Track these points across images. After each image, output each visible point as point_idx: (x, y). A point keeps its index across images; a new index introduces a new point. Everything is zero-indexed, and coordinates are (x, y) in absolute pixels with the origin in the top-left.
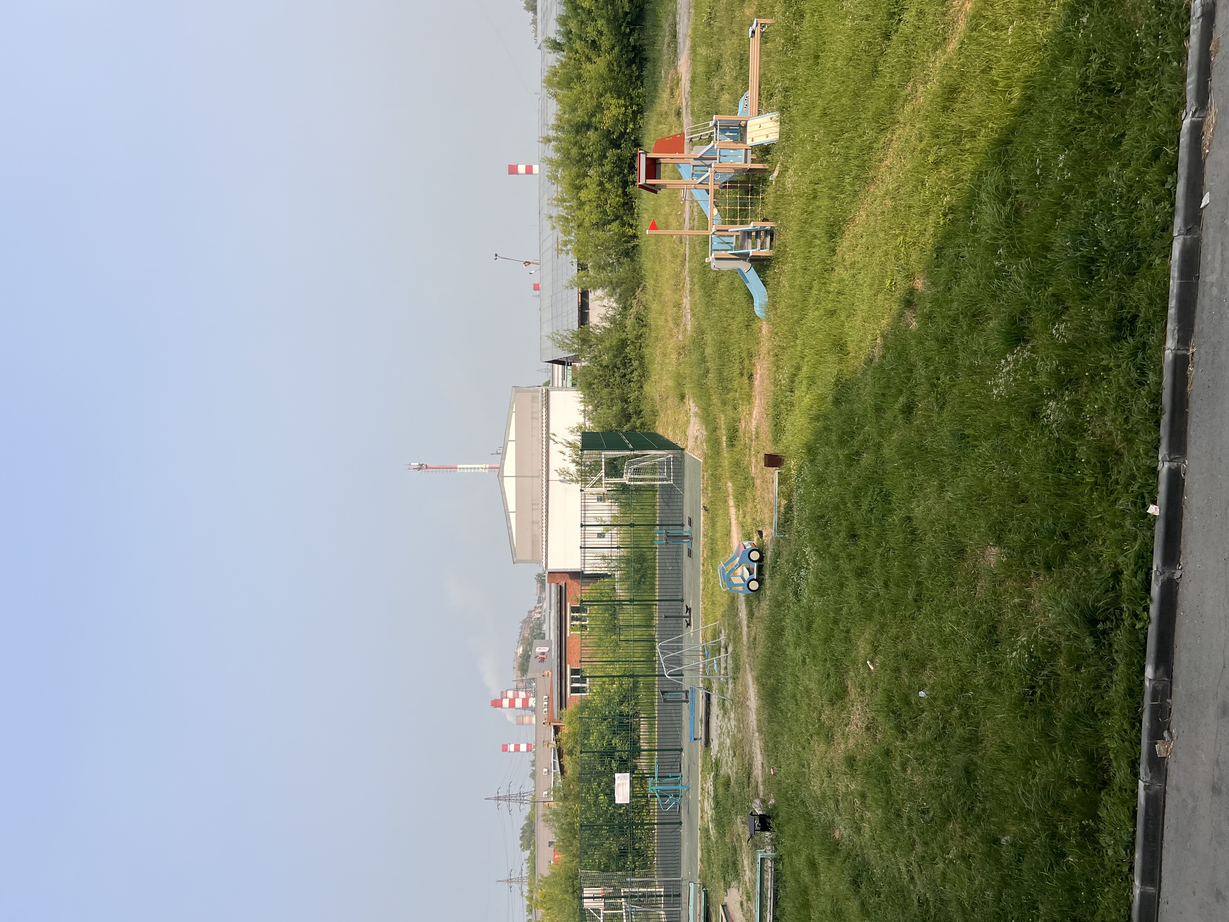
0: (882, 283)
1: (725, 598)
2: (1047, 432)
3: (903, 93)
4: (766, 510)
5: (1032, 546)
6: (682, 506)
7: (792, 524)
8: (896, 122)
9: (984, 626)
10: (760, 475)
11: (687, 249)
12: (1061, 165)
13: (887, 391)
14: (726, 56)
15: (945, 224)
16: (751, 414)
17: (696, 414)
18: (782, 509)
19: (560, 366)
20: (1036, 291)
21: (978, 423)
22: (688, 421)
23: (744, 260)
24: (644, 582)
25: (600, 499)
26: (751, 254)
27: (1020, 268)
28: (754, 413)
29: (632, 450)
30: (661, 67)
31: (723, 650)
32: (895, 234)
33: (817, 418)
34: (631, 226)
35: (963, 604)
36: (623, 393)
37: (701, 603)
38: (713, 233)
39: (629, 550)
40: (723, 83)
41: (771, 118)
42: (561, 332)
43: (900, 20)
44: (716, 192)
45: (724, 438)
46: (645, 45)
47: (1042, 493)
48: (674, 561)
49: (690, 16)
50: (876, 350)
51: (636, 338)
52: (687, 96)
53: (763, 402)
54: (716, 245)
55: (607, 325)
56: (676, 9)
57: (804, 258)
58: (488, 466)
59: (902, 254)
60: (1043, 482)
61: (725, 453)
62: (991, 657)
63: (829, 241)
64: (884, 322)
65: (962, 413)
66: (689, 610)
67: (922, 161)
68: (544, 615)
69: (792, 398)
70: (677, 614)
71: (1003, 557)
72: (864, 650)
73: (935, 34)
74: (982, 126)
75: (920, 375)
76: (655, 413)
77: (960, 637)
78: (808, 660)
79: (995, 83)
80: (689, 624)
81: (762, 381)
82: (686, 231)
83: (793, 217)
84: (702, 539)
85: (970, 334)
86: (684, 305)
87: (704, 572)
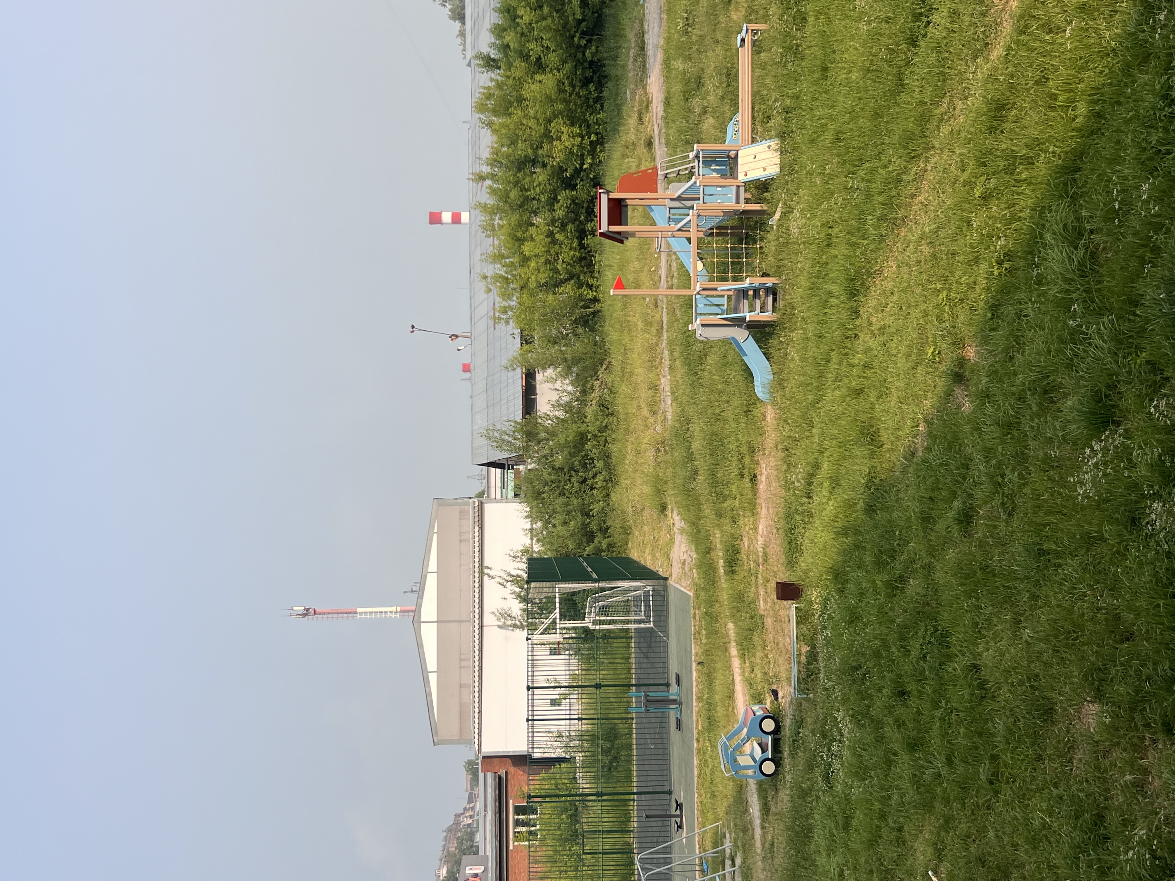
0: (921, 351)
1: (730, 788)
2: (1152, 543)
3: (937, 111)
4: (781, 661)
5: (1144, 700)
6: (667, 657)
7: (817, 678)
8: (930, 147)
9: (1087, 816)
10: (771, 612)
11: (665, 314)
12: (1145, 197)
13: (935, 494)
14: (709, 71)
15: (1000, 274)
16: (756, 529)
17: (682, 531)
18: (803, 659)
19: (499, 470)
20: (1124, 357)
21: (1059, 534)
22: (672, 541)
23: (740, 326)
24: (616, 768)
25: (554, 652)
26: (748, 319)
27: (1102, 328)
28: (760, 527)
29: (596, 581)
30: (625, 86)
31: (728, 862)
32: (935, 289)
33: (844, 532)
34: (590, 287)
35: (1056, 786)
36: (583, 504)
37: (696, 795)
38: (698, 293)
39: (595, 722)
40: (706, 104)
41: (769, 147)
42: (498, 427)
43: (929, 23)
44: (700, 241)
45: (721, 562)
46: (605, 59)
47: (1152, 628)
48: (657, 736)
49: (661, 22)
50: (919, 440)
51: (599, 431)
52: (659, 121)
53: (771, 512)
54: (701, 308)
55: (561, 414)
56: (644, 15)
57: (818, 323)
58: (399, 609)
59: (946, 315)
60: (1152, 611)
61: (723, 582)
62: (1099, 860)
63: (849, 299)
64: (927, 403)
65: (1038, 520)
66: (679, 806)
67: (966, 196)
68: (478, 820)
69: (811, 506)
70: (664, 813)
71: (1106, 717)
72: (924, 855)
73: (974, 39)
74: (1041, 150)
75: (980, 471)
76: (626, 531)
77: (1055, 832)
78: (846, 872)
79: (1054, 97)
80: (680, 827)
81: (769, 485)
82: (663, 290)
83: (801, 270)
84: (695, 704)
85: (1042, 416)
86: (662, 387)
87: (699, 750)
